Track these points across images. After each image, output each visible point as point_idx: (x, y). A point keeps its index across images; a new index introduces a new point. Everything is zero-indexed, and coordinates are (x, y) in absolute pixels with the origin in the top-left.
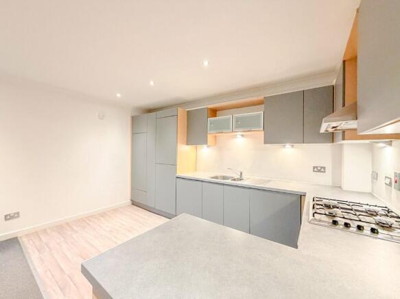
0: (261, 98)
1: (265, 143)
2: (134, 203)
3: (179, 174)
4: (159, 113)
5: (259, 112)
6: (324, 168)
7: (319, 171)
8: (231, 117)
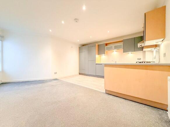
0: (122, 40)
1: (123, 52)
2: (80, 74)
3: (96, 63)
4: (89, 46)
5: (122, 44)
6: (141, 59)
7: (139, 60)
8: (113, 46)
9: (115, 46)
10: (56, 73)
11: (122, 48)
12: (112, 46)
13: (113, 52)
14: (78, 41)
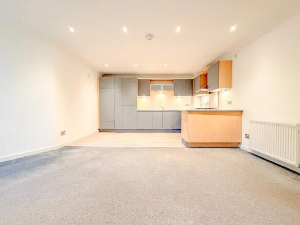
1: (174, 96)
4: (124, 79)
5: (172, 84)
8: (162, 85)
9: (164, 86)
10: (63, 133)
11: (172, 89)
12: (160, 86)
13: (159, 93)
14: (107, 65)
